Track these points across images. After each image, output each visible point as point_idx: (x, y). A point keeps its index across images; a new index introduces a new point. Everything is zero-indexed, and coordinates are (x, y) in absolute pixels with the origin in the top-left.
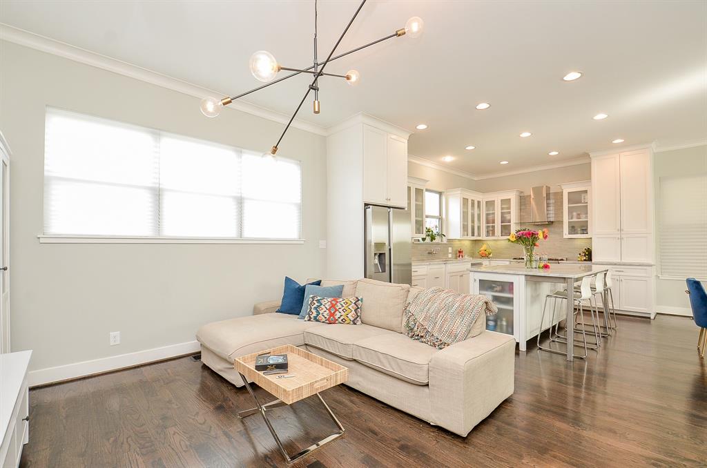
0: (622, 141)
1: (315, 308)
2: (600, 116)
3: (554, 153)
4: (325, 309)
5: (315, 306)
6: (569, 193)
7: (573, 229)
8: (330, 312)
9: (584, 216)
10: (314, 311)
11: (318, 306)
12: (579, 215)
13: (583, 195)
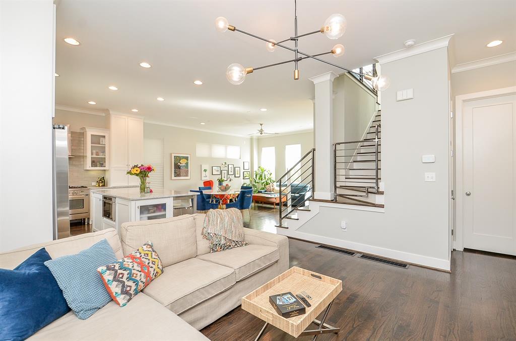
0: (137, 111)
1: (129, 279)
2: (160, 99)
3: (92, 103)
4: (139, 274)
5: (126, 276)
6: (91, 135)
7: (94, 163)
8: (144, 272)
9: (102, 154)
10: (131, 283)
11: (130, 274)
12: (97, 152)
13: (101, 139)
